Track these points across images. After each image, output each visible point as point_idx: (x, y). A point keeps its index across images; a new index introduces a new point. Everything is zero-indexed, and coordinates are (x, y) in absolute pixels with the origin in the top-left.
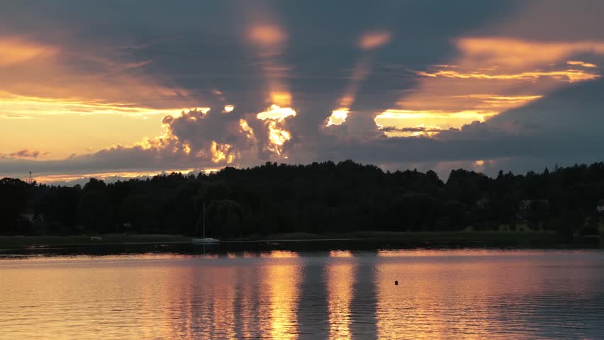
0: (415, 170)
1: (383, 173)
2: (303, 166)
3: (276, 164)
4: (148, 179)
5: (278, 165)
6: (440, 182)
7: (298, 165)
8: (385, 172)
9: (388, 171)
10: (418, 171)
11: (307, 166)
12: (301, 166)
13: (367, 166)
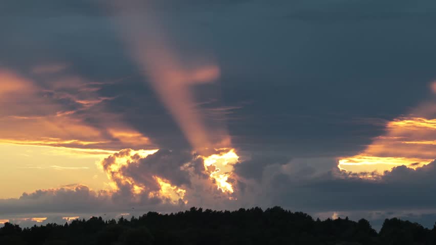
0: (347, 218)
1: (313, 221)
2: (229, 212)
3: (201, 209)
4: (67, 224)
5: (204, 211)
6: (373, 232)
7: (224, 211)
8: (315, 220)
9: (318, 219)
10: (350, 219)
11: (233, 212)
12: (227, 212)
13: (297, 213)
